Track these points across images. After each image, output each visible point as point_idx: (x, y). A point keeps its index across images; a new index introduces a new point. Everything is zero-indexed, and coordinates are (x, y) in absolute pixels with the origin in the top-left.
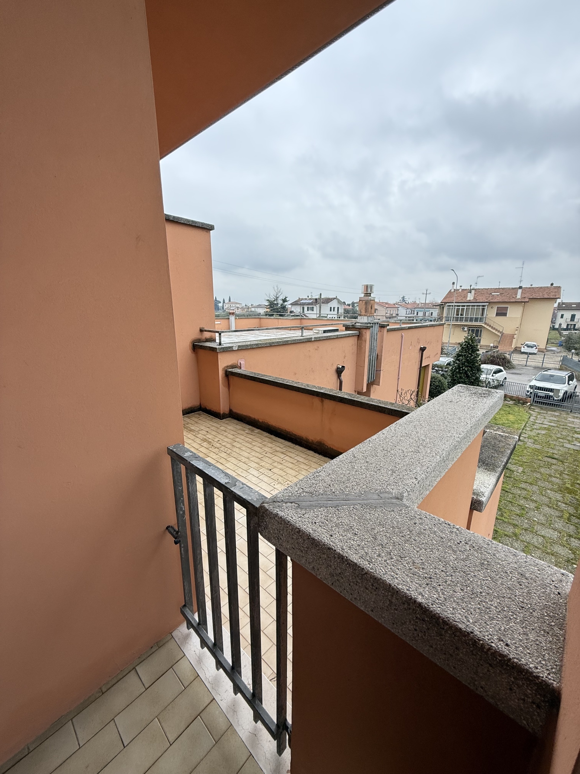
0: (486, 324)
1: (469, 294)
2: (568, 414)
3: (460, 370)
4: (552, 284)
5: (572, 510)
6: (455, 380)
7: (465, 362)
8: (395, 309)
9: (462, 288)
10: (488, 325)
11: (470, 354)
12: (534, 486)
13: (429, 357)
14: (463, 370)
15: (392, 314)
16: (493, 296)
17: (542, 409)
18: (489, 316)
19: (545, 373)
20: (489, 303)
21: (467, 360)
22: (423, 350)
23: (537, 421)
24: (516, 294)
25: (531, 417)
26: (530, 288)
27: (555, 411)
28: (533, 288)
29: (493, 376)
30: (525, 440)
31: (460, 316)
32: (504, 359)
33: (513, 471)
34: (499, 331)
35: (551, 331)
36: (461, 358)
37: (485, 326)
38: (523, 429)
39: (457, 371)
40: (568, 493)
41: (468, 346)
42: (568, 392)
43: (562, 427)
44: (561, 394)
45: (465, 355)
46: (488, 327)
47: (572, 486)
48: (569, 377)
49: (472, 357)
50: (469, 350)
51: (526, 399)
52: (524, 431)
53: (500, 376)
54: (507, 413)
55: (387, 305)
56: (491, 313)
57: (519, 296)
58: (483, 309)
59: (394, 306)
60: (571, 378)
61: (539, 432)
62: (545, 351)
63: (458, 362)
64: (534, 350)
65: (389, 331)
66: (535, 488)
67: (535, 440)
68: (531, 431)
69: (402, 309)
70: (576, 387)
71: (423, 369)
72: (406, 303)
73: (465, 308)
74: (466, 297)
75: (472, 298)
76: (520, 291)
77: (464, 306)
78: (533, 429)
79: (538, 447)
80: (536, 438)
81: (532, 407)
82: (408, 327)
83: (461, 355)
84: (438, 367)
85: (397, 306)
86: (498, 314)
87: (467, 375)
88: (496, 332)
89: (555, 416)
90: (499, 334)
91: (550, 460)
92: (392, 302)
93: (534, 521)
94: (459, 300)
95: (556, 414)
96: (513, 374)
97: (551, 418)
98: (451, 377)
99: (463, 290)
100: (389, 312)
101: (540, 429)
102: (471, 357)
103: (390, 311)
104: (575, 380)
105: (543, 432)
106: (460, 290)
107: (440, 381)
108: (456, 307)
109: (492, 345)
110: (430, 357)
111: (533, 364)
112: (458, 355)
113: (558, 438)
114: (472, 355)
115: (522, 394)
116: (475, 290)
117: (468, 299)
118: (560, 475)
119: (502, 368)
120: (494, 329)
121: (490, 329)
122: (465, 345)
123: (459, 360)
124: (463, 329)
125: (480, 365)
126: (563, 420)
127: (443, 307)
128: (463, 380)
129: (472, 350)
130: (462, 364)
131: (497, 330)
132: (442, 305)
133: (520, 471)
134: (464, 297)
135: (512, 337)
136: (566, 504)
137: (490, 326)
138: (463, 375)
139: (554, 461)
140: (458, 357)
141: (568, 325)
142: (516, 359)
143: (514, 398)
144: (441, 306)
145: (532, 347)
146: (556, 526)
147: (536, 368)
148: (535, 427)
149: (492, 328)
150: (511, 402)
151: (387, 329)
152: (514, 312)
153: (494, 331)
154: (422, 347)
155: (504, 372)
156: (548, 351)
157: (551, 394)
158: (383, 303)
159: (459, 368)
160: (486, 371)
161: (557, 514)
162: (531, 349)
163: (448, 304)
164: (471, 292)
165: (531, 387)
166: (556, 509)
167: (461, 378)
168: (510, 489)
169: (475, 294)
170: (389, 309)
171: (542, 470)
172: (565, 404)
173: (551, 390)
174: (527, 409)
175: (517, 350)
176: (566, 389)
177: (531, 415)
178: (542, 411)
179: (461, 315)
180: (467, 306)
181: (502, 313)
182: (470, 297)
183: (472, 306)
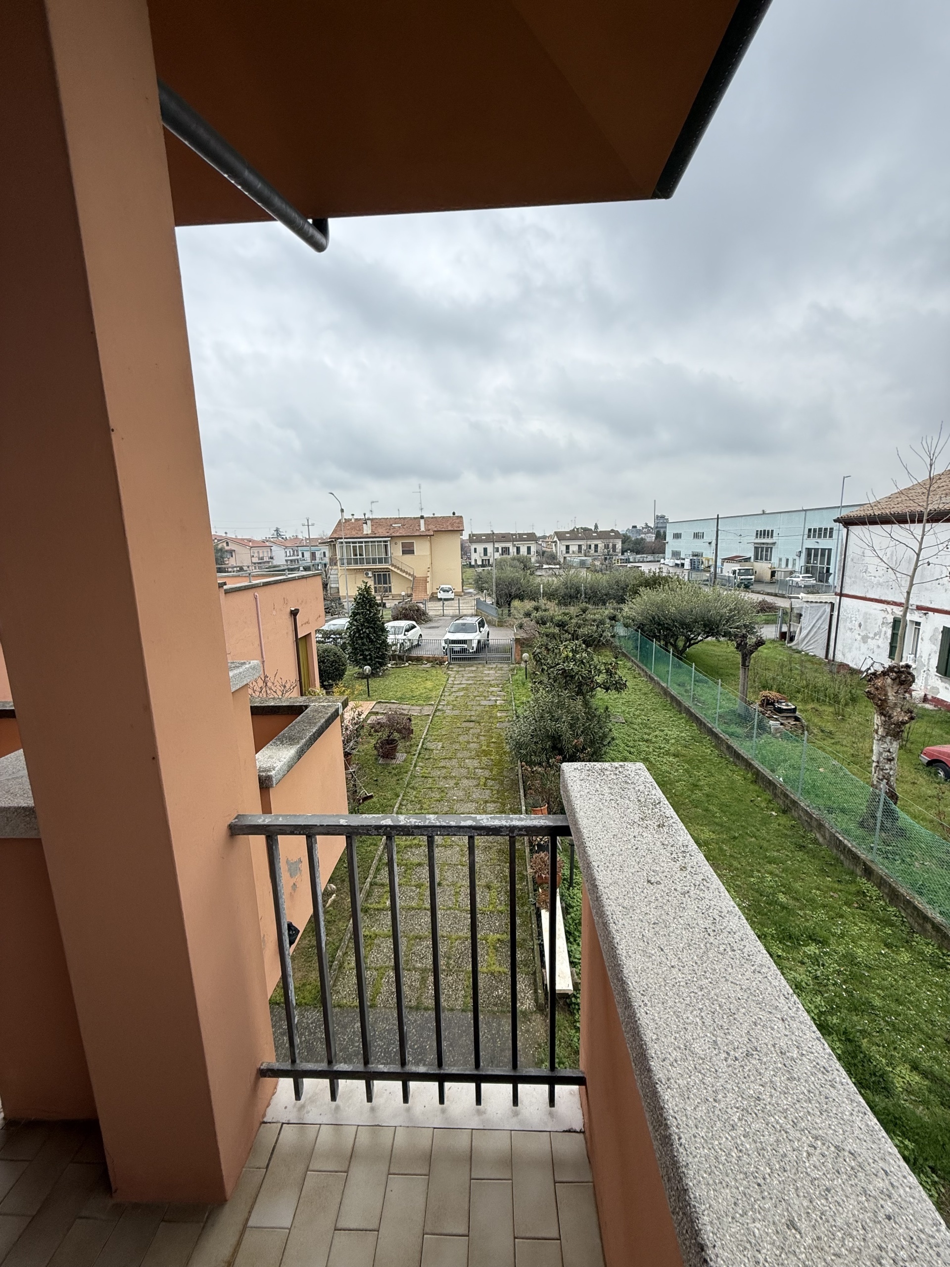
0: (393, 565)
1: (364, 525)
2: (484, 666)
3: (360, 634)
4: (454, 514)
5: (487, 773)
6: (356, 649)
7: (364, 621)
8: (265, 550)
9: (355, 517)
10: (395, 567)
11: (368, 610)
12: (453, 760)
13: (308, 622)
14: (363, 633)
15: (262, 558)
16: (394, 528)
17: (460, 666)
18: (394, 555)
19: (457, 622)
20: (392, 537)
21: (366, 619)
22: (294, 613)
23: (455, 682)
24: (419, 526)
25: (450, 679)
26: (432, 518)
27: (472, 666)
28: (435, 518)
29: (405, 635)
30: (444, 709)
31: (358, 557)
32: (418, 610)
33: (432, 750)
34: (410, 574)
35: (464, 570)
36: (358, 617)
37: (393, 568)
38: (441, 696)
39: (357, 635)
40: (484, 756)
41: (363, 600)
42: (482, 641)
43: (478, 683)
44: (475, 645)
45: (362, 612)
46: (395, 570)
47: (487, 747)
48: (479, 623)
49: (372, 614)
50: (366, 606)
51: (442, 658)
52: (442, 698)
53: (413, 635)
54: (424, 679)
55: (251, 543)
56: (396, 551)
57: (422, 528)
58: (386, 546)
59: (263, 544)
60: (481, 624)
61: (458, 694)
62: (463, 594)
63: (355, 623)
64: (450, 595)
65: (227, 592)
66: (454, 762)
67: (454, 706)
68: (449, 695)
69: (278, 549)
70: (488, 634)
71: (302, 642)
72: (283, 538)
73: (363, 545)
74: (361, 530)
75: (369, 532)
76: (422, 521)
77: (361, 542)
78: (452, 693)
79: (457, 712)
80: (455, 703)
81: (451, 666)
82: (263, 583)
83: (358, 614)
84: (334, 634)
85: (267, 544)
86: (404, 552)
87: (370, 638)
88: (407, 576)
89: (472, 671)
90: (410, 578)
91: (467, 724)
92: (258, 537)
93: (453, 800)
94: (354, 534)
95: (474, 669)
96: (430, 628)
97: (469, 675)
98: (351, 646)
99: (356, 520)
100: (256, 555)
101: (459, 690)
102: (370, 614)
103: (258, 552)
104: (486, 625)
105: (462, 693)
106: (353, 520)
107: (336, 654)
108: (352, 545)
109: (403, 593)
110: (310, 621)
111: (451, 612)
112: (355, 614)
113: (475, 696)
114: (371, 612)
115: (439, 653)
116: (372, 520)
117: (365, 533)
118: (478, 738)
119: (414, 623)
120: (404, 571)
121: (398, 572)
122: (360, 599)
123: (356, 620)
124: (367, 574)
125: (383, 624)
126: (480, 674)
127: (335, 545)
128: (366, 648)
129: (370, 605)
130: (362, 625)
131: (407, 573)
132: (332, 541)
133: (439, 748)
134: (360, 530)
135: (425, 580)
136: (482, 768)
137: (398, 568)
138: (365, 640)
139: (472, 725)
140: (355, 616)
141: (483, 560)
142: (433, 609)
143: (431, 659)
144: (332, 543)
145: (448, 591)
146: (474, 796)
147: (453, 617)
148: (454, 689)
149: (401, 570)
150: (429, 665)
151: (225, 590)
152: (421, 548)
153: (404, 574)
154: (293, 609)
155: (418, 627)
156: (466, 594)
157: (466, 646)
158: (243, 540)
159: (358, 631)
160: (393, 629)
161: (475, 782)
162: (446, 593)
163: (340, 540)
164: (366, 523)
165: (446, 641)
166: (474, 778)
167: (363, 644)
168: (430, 773)
169: (372, 525)
170: (255, 550)
171: (461, 739)
172: (481, 656)
173: (464, 642)
174: (445, 669)
175: (434, 598)
176: (478, 638)
177: (449, 676)
178: (460, 669)
179: (360, 555)
180: (366, 542)
181: (408, 550)
182: (367, 530)
183: (372, 542)
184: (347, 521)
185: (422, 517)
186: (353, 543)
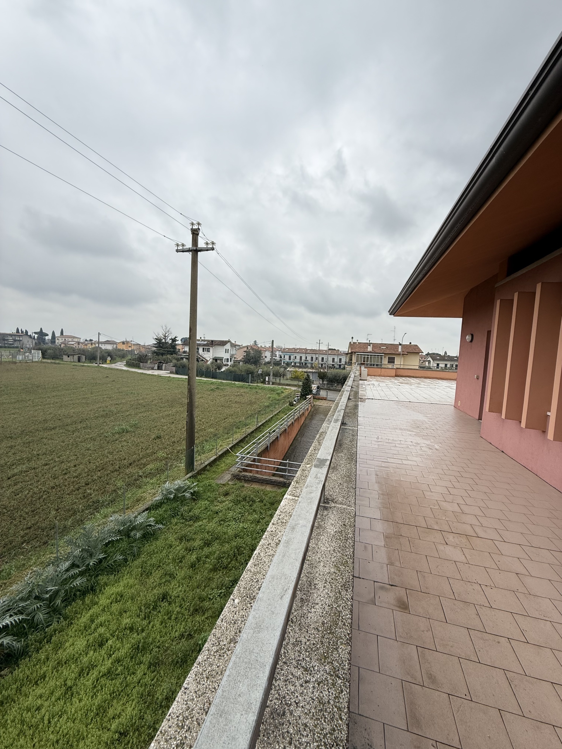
4: (410, 343)
9: (358, 342)
16: (382, 349)
18: (384, 363)
20: (383, 354)
24: (398, 349)
57: (400, 350)
58: (382, 358)
73: (369, 356)
75: (372, 350)
76: (400, 347)
77: (369, 355)
86: (389, 362)
94: (362, 350)
99: (362, 343)
116: (372, 344)
117: (369, 350)
127: (351, 355)
134: (365, 349)
152: (398, 360)
163: (354, 353)
164: (369, 345)
169: (373, 347)
180: (371, 355)
181: (391, 361)
182: (370, 349)
183: (374, 355)
184: (354, 343)
185: (400, 344)
186: (364, 355)
